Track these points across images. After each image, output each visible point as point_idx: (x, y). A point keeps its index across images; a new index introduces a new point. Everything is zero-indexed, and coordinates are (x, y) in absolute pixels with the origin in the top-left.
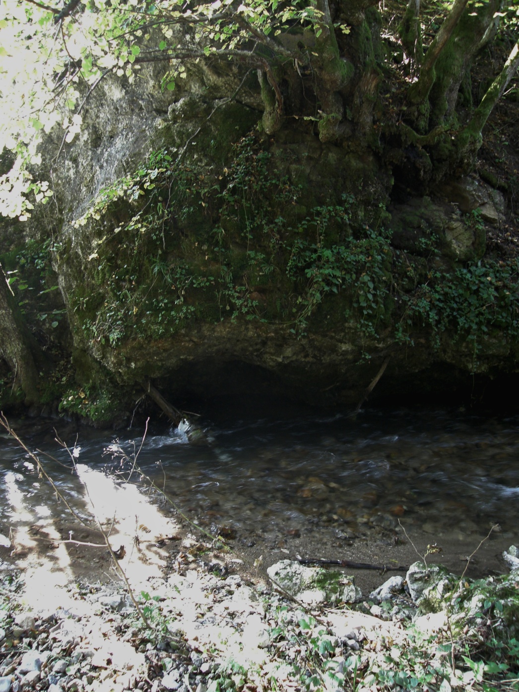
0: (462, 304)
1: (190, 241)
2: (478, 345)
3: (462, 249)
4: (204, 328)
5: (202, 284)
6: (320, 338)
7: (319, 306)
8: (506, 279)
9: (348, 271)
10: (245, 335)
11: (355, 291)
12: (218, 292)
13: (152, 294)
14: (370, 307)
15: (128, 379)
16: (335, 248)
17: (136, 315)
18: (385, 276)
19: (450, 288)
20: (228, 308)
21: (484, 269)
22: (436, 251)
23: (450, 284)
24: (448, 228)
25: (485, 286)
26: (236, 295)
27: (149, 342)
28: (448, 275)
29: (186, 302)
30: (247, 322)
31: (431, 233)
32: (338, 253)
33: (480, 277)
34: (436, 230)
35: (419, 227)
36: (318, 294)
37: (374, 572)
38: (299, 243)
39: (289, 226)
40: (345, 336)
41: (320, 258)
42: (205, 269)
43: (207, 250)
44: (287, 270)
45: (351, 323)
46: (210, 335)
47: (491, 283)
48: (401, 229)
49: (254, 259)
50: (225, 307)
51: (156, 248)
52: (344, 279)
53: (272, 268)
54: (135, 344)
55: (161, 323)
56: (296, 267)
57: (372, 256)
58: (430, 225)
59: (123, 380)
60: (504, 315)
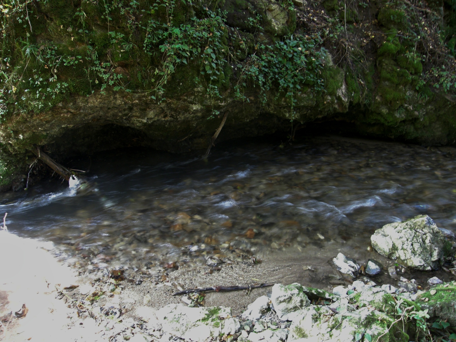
0: (281, 69)
1: (55, 24)
2: (294, 99)
3: (279, 26)
4: (78, 101)
5: (72, 63)
6: (175, 102)
7: (173, 76)
8: (312, 48)
9: (194, 46)
10: (114, 103)
11: (201, 62)
12: (87, 69)
13: (28, 73)
14: (215, 74)
15: (19, 148)
16: (183, 27)
17: (16, 94)
18: (223, 49)
19: (272, 56)
20: (97, 82)
21: (296, 42)
22: (261, 27)
23: (272, 54)
24: (268, 9)
25: (297, 54)
26: (103, 70)
27: (32, 116)
28: (270, 47)
29: (59, 80)
30: (115, 93)
31: (256, 14)
32: (185, 31)
33: (293, 47)
34: (260, 11)
35: (247, 9)
36: (172, 66)
37: (241, 292)
38: (152, 23)
39: (143, 9)
40: (195, 98)
41: (170, 35)
42: (73, 49)
43: (72, 32)
44: (144, 47)
45: (200, 88)
46: (84, 106)
47: (301, 52)
48: (233, 11)
49: (115, 38)
50: (94, 82)
51: (24, 31)
52: (191, 52)
53: (131, 46)
54: (18, 118)
55: (39, 99)
56: (152, 43)
57: (213, 33)
58: (255, 8)
59: (14, 149)
60: (312, 76)
